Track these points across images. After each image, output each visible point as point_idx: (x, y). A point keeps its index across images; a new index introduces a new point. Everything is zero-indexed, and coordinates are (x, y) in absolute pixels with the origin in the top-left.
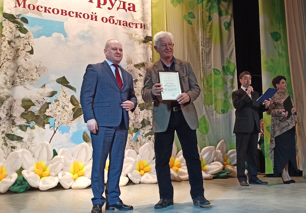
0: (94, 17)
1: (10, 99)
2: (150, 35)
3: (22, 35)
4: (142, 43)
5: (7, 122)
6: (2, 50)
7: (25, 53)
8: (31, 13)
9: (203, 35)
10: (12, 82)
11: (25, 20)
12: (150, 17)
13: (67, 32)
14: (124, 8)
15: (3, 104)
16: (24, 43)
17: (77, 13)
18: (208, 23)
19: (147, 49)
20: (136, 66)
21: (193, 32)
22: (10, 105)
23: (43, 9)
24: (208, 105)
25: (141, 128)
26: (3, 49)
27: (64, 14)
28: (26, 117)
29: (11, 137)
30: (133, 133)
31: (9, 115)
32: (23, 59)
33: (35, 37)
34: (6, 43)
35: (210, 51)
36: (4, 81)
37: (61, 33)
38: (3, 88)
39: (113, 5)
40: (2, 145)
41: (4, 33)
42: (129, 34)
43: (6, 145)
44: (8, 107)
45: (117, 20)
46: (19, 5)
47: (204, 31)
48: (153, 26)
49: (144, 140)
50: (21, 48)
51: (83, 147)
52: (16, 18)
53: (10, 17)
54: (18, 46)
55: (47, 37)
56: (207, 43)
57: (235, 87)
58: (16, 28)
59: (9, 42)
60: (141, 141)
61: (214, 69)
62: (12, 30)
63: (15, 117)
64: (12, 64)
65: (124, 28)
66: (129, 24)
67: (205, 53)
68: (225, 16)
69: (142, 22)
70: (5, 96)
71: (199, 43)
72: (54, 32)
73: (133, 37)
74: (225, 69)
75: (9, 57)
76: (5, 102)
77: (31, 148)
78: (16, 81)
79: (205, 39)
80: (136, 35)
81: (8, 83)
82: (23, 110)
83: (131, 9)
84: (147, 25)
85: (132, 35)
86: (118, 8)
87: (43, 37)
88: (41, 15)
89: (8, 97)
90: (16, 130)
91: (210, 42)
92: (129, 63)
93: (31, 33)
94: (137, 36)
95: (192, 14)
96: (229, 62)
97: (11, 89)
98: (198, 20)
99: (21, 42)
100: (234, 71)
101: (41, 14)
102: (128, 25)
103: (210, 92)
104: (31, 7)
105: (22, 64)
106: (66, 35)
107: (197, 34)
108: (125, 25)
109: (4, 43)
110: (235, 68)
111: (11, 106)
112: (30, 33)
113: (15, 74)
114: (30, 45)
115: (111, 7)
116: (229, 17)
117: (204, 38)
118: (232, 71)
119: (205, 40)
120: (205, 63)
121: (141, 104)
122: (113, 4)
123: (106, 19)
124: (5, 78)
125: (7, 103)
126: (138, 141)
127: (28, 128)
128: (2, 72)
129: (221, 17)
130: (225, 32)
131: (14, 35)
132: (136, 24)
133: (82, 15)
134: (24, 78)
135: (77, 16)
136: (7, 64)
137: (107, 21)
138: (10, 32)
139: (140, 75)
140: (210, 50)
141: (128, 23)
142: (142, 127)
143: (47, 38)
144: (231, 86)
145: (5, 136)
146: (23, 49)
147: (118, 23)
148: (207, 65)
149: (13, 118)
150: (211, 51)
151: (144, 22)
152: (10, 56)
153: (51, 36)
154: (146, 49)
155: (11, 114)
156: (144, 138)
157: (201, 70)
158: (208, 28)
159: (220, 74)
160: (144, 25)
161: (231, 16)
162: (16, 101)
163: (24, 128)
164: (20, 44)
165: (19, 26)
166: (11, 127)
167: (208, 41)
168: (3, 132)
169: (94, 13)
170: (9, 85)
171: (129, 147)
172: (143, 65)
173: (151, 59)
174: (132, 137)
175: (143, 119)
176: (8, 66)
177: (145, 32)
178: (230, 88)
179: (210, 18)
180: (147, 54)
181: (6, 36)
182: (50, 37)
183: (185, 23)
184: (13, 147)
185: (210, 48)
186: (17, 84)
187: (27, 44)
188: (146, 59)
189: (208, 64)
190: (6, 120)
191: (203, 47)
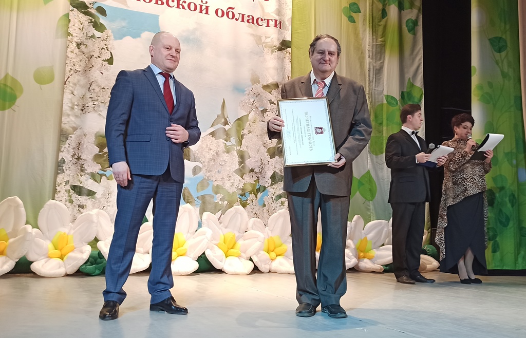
0: (204, 7)
1: (78, 132)
2: (288, 38)
3: (98, 34)
4: (276, 50)
5: (73, 167)
6: (68, 57)
7: (102, 62)
8: (111, 1)
9: (373, 40)
10: (82, 106)
11: (102, 11)
12: (290, 9)
15: (67, 139)
16: (100, 46)
17: (178, 2)
18: (380, 22)
19: (283, 61)
20: (266, 87)
21: (356, 35)
22: (77, 142)
24: (376, 155)
25: (270, 186)
26: (70, 55)
27: (159, 2)
28: (101, 160)
29: (78, 190)
30: (258, 193)
31: (76, 157)
32: (97, 71)
33: (116, 39)
34: (73, 46)
35: (381, 68)
36: (70, 105)
38: (68, 115)
40: (66, 201)
41: (71, 30)
42: (257, 36)
43: (71, 202)
44: (75, 144)
47: (374, 34)
48: (294, 25)
49: (274, 205)
50: (96, 55)
51: (185, 211)
52: (89, 8)
53: (81, 6)
54: (92, 51)
55: (133, 38)
56: (378, 53)
58: (89, 23)
59: (79, 45)
60: (269, 206)
61: (387, 96)
62: (82, 26)
63: (85, 160)
64: (82, 78)
65: (249, 27)
66: (258, 19)
67: (375, 69)
68: (409, 10)
69: (277, 18)
70: (71, 128)
71: (365, 52)
72: (144, 31)
73: (262, 42)
74: (405, 97)
75: (78, 68)
76: (71, 137)
77: (107, 208)
78: (87, 105)
79: (375, 46)
80: (266, 38)
81: (76, 107)
82: (97, 150)
84: (284, 22)
85: (260, 37)
87: (128, 39)
88: (126, 4)
89: (75, 129)
90: (86, 180)
91: (383, 51)
92: (255, 83)
93: (111, 31)
94: (268, 40)
95: (355, 6)
96: (412, 85)
97: (80, 117)
98: (365, 15)
99: (96, 44)
100: (420, 100)
101: (126, 2)
102: (255, 22)
103: (380, 132)
105: (96, 79)
107: (363, 39)
108: (251, 21)
109: (71, 45)
110: (422, 94)
111: (79, 143)
112: (109, 31)
113: (85, 94)
114: (108, 50)
116: (415, 11)
117: (373, 45)
118: (416, 100)
119: (374, 50)
120: (374, 85)
121: (271, 149)
123: (223, 12)
124: (71, 99)
125: (73, 139)
126: (264, 205)
127: (104, 178)
128: (68, 90)
129: (402, 11)
130: (408, 36)
131: (85, 34)
132: (268, 21)
133: (186, 6)
134: (99, 101)
135: (178, 7)
136: (74, 78)
137: (223, 15)
138: (80, 29)
139: (272, 103)
140: (382, 65)
141: (255, 19)
142: (272, 184)
143: (134, 40)
145: (70, 189)
146: (99, 57)
147: (240, 19)
148: (377, 89)
149: (81, 162)
150: (383, 66)
151: (280, 18)
152: (80, 66)
153: (139, 36)
155: (80, 155)
156: (275, 201)
158: (380, 29)
159: (397, 104)
160: (280, 22)
161: (419, 10)
162: (87, 136)
163: (98, 177)
164: (94, 47)
165: (93, 20)
166: (79, 175)
167: (379, 51)
168: (67, 183)
169: (204, 2)
170: (76, 110)
171: (252, 215)
172: (277, 86)
173: (288, 77)
174: (256, 199)
175: (273, 172)
176: (76, 81)
177: (282, 33)
179: (384, 13)
180: (282, 69)
181: (74, 34)
182: (138, 39)
183: (345, 19)
184: (81, 206)
185: (382, 61)
186: (88, 110)
187: (104, 49)
188: (282, 77)
189: (377, 87)
190: (71, 163)
191: (371, 60)
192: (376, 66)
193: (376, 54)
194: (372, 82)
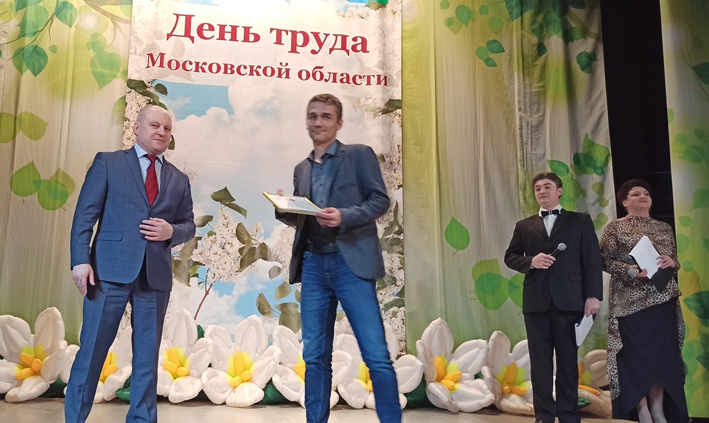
0: (283, 71)
2: (398, 96)
4: (380, 114)
8: (173, 76)
9: (524, 87)
11: (162, 89)
12: (399, 59)
13: (233, 104)
14: (344, 47)
17: (252, 67)
18: (535, 61)
19: (392, 127)
21: (499, 82)
23: (194, 66)
26: (126, 142)
27: (229, 71)
35: (541, 122)
37: (223, 107)
39: (321, 44)
41: (127, 115)
42: (355, 97)
45: (330, 73)
46: (154, 64)
47: (527, 78)
48: (404, 78)
51: (251, 325)
52: (147, 87)
53: (138, 86)
55: (198, 116)
56: (535, 103)
57: (608, 202)
61: (552, 161)
65: (343, 87)
66: (355, 77)
67: (530, 126)
68: (581, 41)
69: (381, 72)
71: (514, 104)
72: (210, 107)
73: (361, 104)
74: (582, 162)
79: (528, 95)
80: (367, 99)
83: (359, 48)
84: (391, 76)
85: (358, 99)
86: (331, 50)
87: (192, 117)
88: (189, 78)
91: (542, 100)
93: (172, 111)
94: (370, 101)
95: (496, 44)
96: (592, 144)
98: (511, 55)
100: (606, 164)
101: (190, 75)
102: (351, 81)
104: (174, 64)
106: (231, 111)
107: (509, 86)
109: (127, 131)
110: (608, 155)
115: (317, 49)
116: (591, 40)
117: (525, 94)
118: (599, 164)
119: (528, 99)
120: (529, 148)
122: (322, 41)
123: (308, 73)
129: (570, 43)
130: (581, 76)
132: (369, 77)
133: (260, 71)
135: (251, 74)
137: (308, 77)
140: (541, 118)
141: (351, 77)
143: (199, 118)
144: (598, 200)
147: (331, 79)
148: (534, 153)
150: (543, 120)
151: (384, 72)
153: (205, 114)
154: (389, 125)
157: (519, 165)
158: (537, 71)
159: (568, 171)
160: (386, 78)
161: (597, 39)
165: (152, 101)
167: (536, 100)
169: (284, 64)
173: (398, 146)
177: (388, 91)
178: (594, 204)
179: (541, 49)
180: (389, 136)
181: (131, 119)
182: (204, 117)
185: (541, 114)
188: (388, 148)
189: (535, 149)
191: (523, 115)
192: (531, 122)
193: (530, 106)
194: (527, 144)
